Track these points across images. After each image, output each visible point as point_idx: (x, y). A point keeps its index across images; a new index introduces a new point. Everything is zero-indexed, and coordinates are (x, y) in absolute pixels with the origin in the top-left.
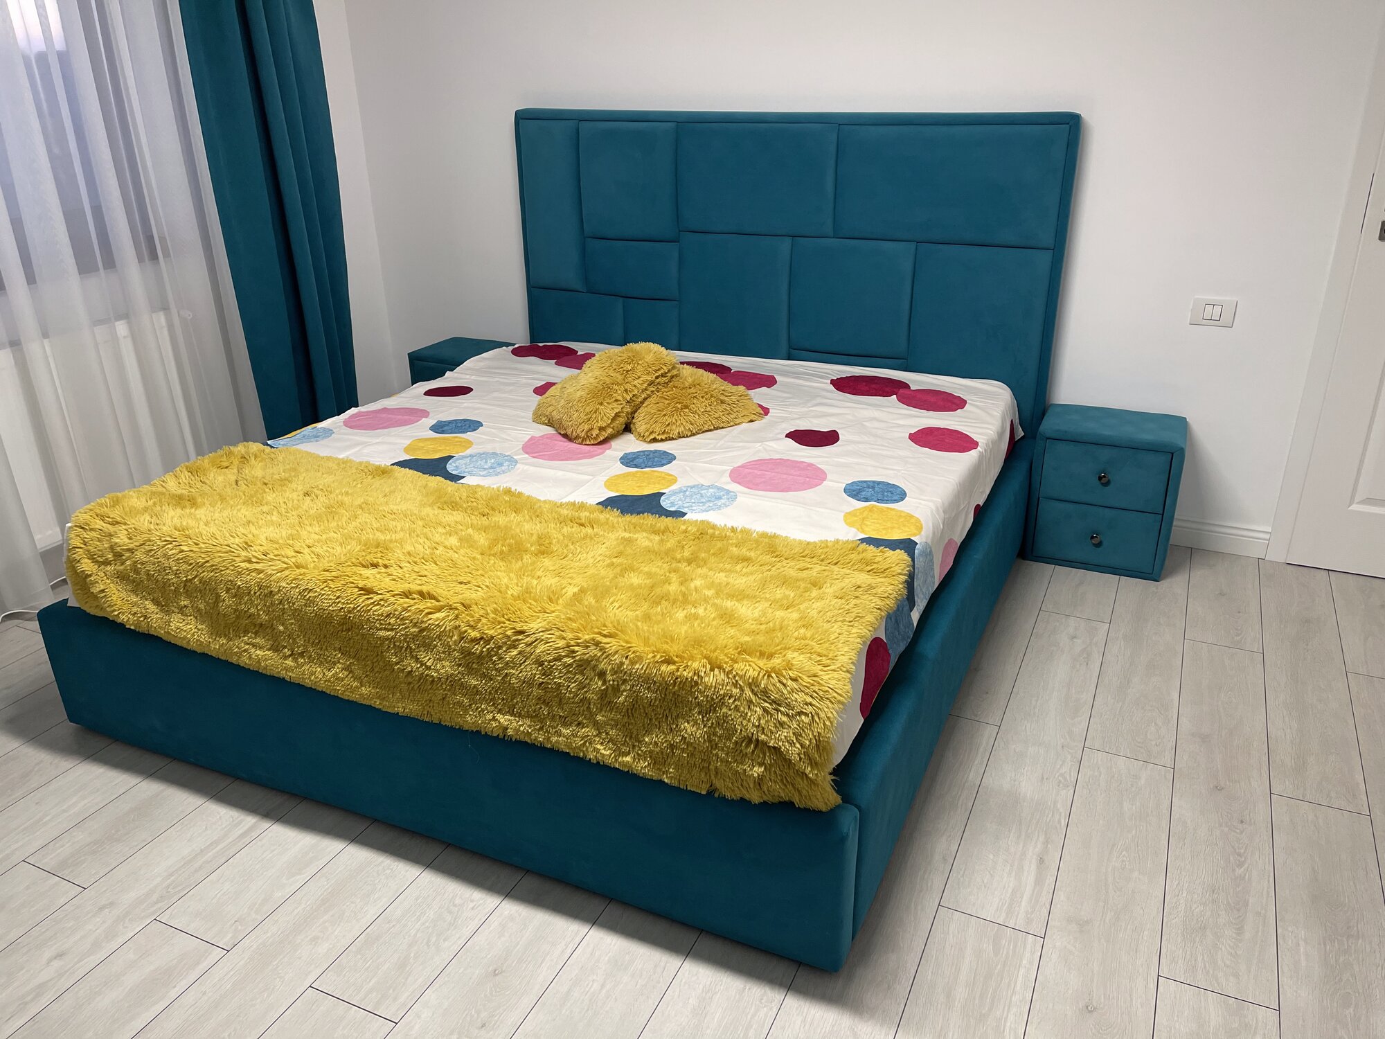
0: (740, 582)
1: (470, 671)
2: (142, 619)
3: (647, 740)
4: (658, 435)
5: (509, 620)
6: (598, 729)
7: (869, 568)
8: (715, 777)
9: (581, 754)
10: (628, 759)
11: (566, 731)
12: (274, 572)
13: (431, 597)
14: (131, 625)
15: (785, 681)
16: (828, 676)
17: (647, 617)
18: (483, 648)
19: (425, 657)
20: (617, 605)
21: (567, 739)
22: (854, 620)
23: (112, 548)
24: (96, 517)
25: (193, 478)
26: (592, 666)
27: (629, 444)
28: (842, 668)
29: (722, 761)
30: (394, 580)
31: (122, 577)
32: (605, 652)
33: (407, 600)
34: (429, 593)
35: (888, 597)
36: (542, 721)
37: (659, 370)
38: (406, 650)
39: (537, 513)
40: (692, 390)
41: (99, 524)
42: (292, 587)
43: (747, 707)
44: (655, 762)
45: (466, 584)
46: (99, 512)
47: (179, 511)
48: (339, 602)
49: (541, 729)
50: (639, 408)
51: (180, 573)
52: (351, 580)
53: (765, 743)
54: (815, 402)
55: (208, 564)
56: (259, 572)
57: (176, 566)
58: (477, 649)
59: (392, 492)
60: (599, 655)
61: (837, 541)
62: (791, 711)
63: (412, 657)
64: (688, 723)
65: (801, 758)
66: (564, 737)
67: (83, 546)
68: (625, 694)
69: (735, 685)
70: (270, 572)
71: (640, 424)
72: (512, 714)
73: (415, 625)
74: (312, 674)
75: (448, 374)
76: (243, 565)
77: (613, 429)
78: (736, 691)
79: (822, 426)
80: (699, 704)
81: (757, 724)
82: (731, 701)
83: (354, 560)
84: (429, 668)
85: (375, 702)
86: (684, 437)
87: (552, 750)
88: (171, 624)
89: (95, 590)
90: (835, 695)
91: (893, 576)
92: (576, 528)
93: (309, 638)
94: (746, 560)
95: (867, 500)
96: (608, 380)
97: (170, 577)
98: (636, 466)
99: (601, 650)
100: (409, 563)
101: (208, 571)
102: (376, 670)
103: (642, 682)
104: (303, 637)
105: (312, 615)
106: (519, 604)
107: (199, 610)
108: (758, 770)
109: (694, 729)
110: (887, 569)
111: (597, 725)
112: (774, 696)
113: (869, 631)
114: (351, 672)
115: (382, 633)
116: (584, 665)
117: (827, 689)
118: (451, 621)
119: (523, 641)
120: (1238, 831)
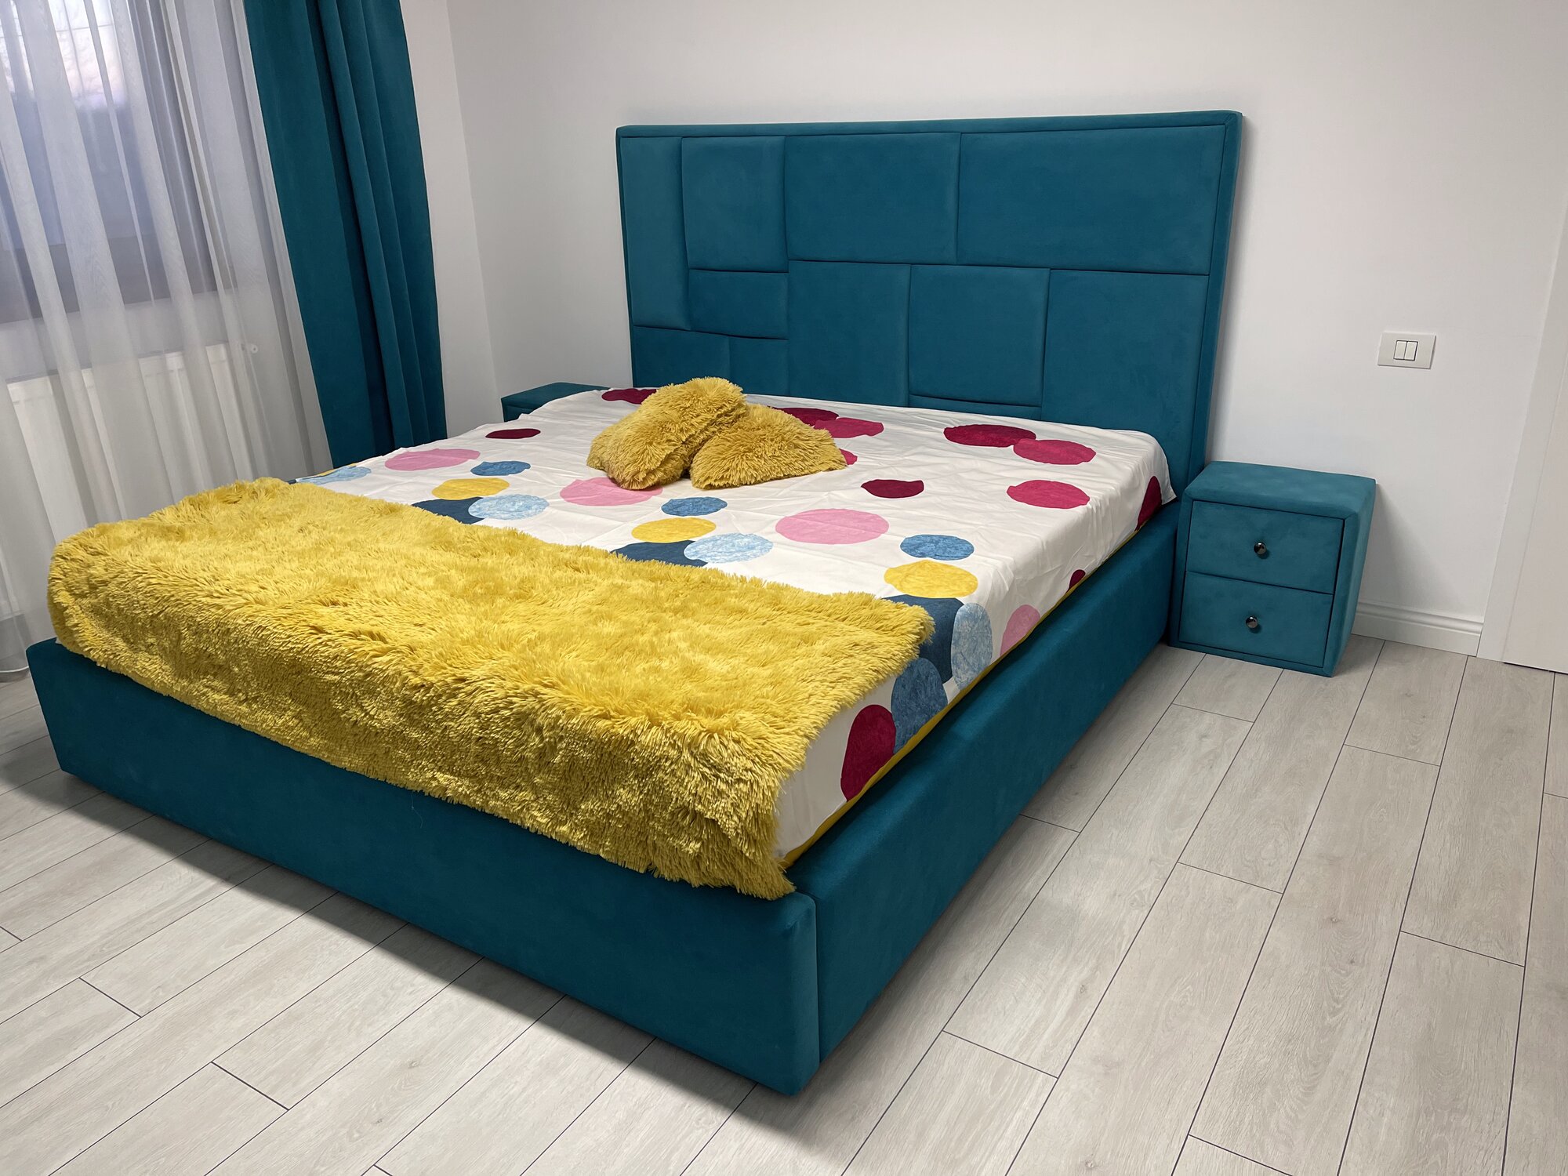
0: (723, 635)
1: (412, 723)
2: (111, 657)
3: (583, 807)
4: (715, 481)
5: (451, 666)
6: (536, 793)
7: (879, 625)
8: (654, 854)
9: (519, 822)
10: (564, 829)
11: (503, 794)
12: (232, 608)
13: (383, 640)
14: (102, 663)
15: (726, 743)
16: (778, 740)
17: (601, 669)
18: (424, 696)
19: (369, 705)
20: (574, 654)
21: (505, 803)
22: (838, 681)
23: (88, 580)
24: (80, 548)
25: (194, 512)
26: (530, 720)
27: (684, 491)
28: (799, 731)
29: (658, 835)
30: (349, 619)
31: (96, 611)
32: (544, 705)
33: (354, 641)
34: (379, 635)
35: (891, 658)
36: (480, 781)
37: (721, 408)
38: (352, 697)
39: (533, 556)
40: (761, 432)
41: (81, 554)
42: (248, 625)
43: (684, 772)
44: (592, 834)
45: (421, 625)
46: (82, 541)
47: (163, 543)
48: (290, 642)
49: (479, 791)
50: (698, 450)
51: (147, 608)
52: (304, 618)
53: (701, 815)
54: (914, 451)
55: (172, 599)
56: (219, 607)
57: (143, 600)
58: (417, 698)
59: (392, 531)
60: (537, 707)
61: (851, 594)
62: (730, 778)
63: (358, 705)
64: (624, 789)
65: (737, 834)
66: (502, 801)
67: (62, 577)
68: (561, 753)
69: (673, 745)
70: (228, 608)
71: (697, 471)
72: (452, 773)
73: (360, 670)
74: (264, 721)
75: (522, 416)
76: (204, 600)
77: (665, 473)
78: (673, 753)
79: (908, 476)
80: (635, 767)
81: (693, 792)
82: (667, 764)
83: (314, 597)
84: (372, 718)
85: (324, 755)
86: (746, 484)
87: (491, 816)
88: (138, 663)
89: (69, 624)
90: (781, 761)
91: (902, 634)
92: (570, 572)
93: (262, 682)
94: (742, 611)
95: (923, 555)
96: (661, 418)
97: (137, 612)
98: (678, 514)
99: (539, 702)
100: (371, 602)
101: (172, 606)
102: (324, 718)
103: (578, 739)
104: (257, 680)
105: (265, 655)
106: (468, 650)
107: (164, 649)
108: (694, 846)
109: (630, 795)
110: (897, 626)
111: (535, 788)
112: (715, 759)
113: (856, 694)
114: (301, 720)
115: (329, 677)
116: (523, 719)
117: (772, 753)
118: (395, 665)
119: (463, 690)
120: (1343, 972)
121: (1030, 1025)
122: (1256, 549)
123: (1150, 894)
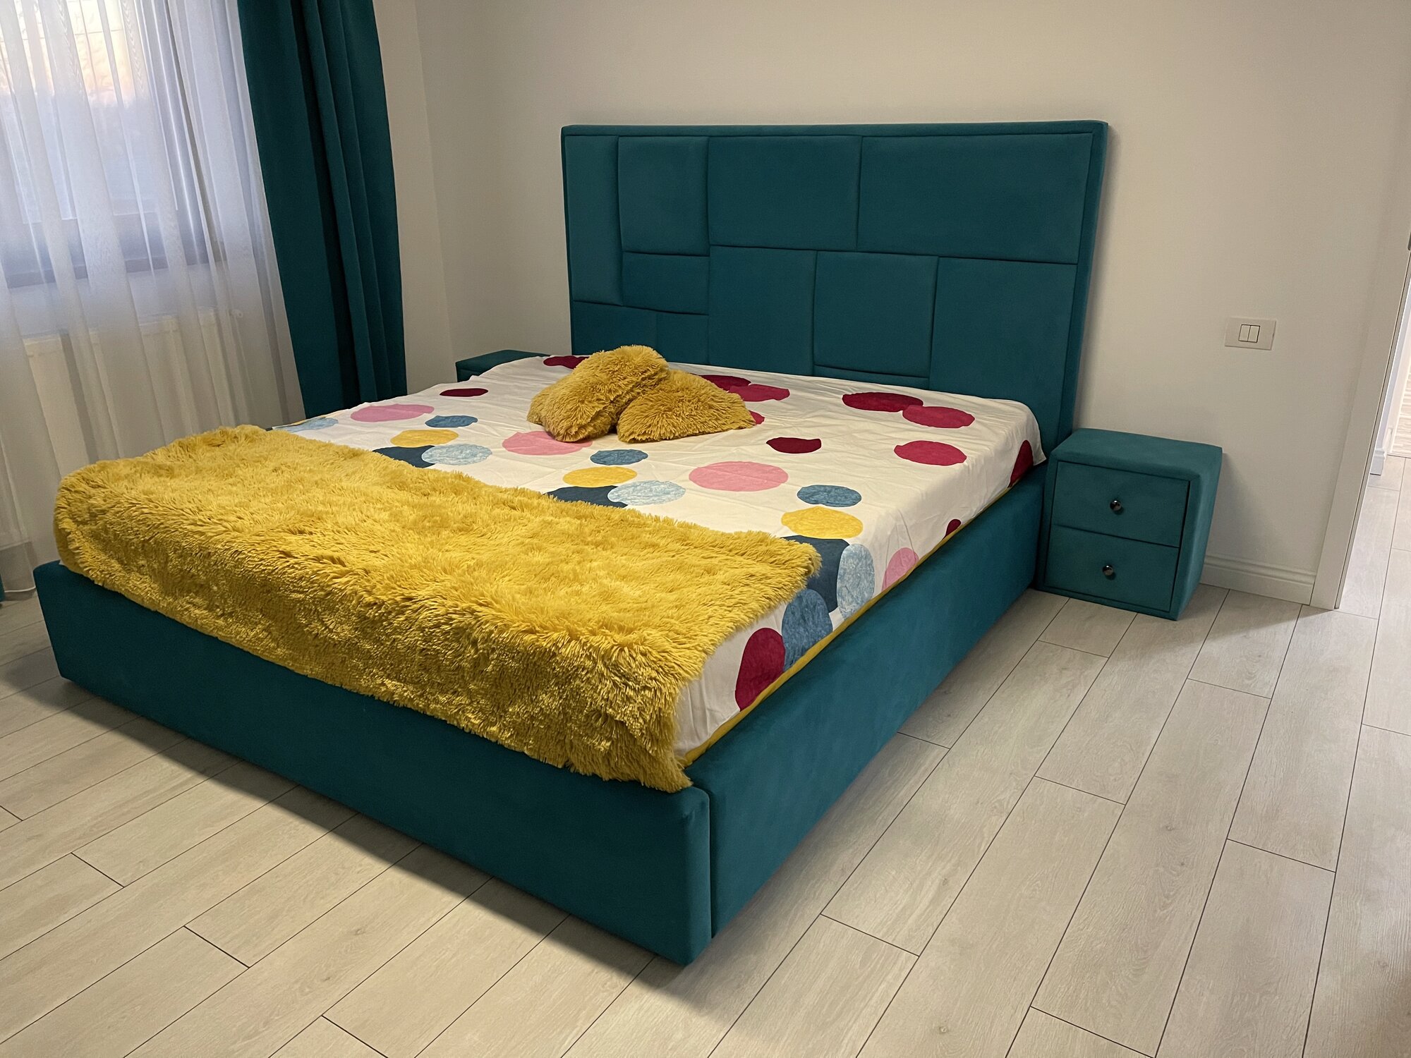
1: (365, 636)
2: (108, 576)
3: (510, 710)
4: (638, 435)
5: (400, 586)
6: (470, 698)
7: (773, 559)
8: (571, 751)
9: (455, 723)
10: (494, 729)
11: (443, 699)
12: (212, 534)
13: (342, 564)
14: (99, 581)
15: (634, 656)
16: (680, 654)
17: (530, 591)
18: (377, 612)
19: (329, 620)
20: (507, 578)
21: (444, 707)
22: (734, 605)
23: (89, 509)
24: (82, 480)
25: (183, 453)
26: (467, 634)
27: (611, 444)
28: (698, 647)
29: (575, 735)
30: (314, 546)
31: (95, 536)
32: (479, 621)
33: (317, 564)
34: (339, 559)
35: (782, 588)
36: (423, 687)
37: (645, 372)
38: (314, 613)
39: (475, 496)
40: (680, 394)
41: (83, 487)
42: (226, 549)
43: (598, 681)
44: (518, 734)
45: (375, 552)
46: (85, 476)
47: (156, 479)
48: (262, 564)
49: (421, 695)
50: (625, 409)
51: (139, 534)
52: (275, 544)
53: (612, 717)
54: (816, 414)
55: (162, 526)
56: (202, 534)
57: (136, 527)
58: (371, 614)
60: (473, 623)
61: (750, 533)
62: (637, 686)
63: (319, 620)
64: (546, 695)
65: (642, 734)
66: (441, 704)
67: (66, 506)
68: (492, 662)
69: (589, 657)
70: (210, 534)
71: (623, 427)
72: (399, 680)
73: (322, 590)
74: (238, 633)
75: (473, 378)
76: (189, 527)
77: (595, 428)
78: (589, 664)
79: (807, 435)
80: (556, 676)
81: (605, 697)
82: (583, 673)
83: (284, 527)
84: (331, 631)
85: (289, 663)
86: (666, 439)
87: (432, 718)
88: (130, 582)
89: (71, 547)
90: (681, 672)
91: (792, 568)
92: (507, 510)
93: (237, 599)
94: (654, 546)
95: (816, 502)
96: (592, 380)
97: (131, 537)
98: (604, 463)
99: (475, 618)
100: (333, 531)
101: (162, 533)
102: (290, 632)
103: (508, 651)
104: (233, 597)
105: (240, 576)
106: (415, 573)
107: (154, 570)
108: (606, 744)
109: (551, 700)
110: (788, 561)
111: (470, 694)
112: (624, 669)
113: (749, 617)
114: (270, 633)
115: (294, 595)
116: (461, 633)
117: (674, 665)
118: (352, 585)
119: (410, 608)
120: (1174, 872)
121: (897, 911)
122: (1112, 506)
123: (1008, 802)
